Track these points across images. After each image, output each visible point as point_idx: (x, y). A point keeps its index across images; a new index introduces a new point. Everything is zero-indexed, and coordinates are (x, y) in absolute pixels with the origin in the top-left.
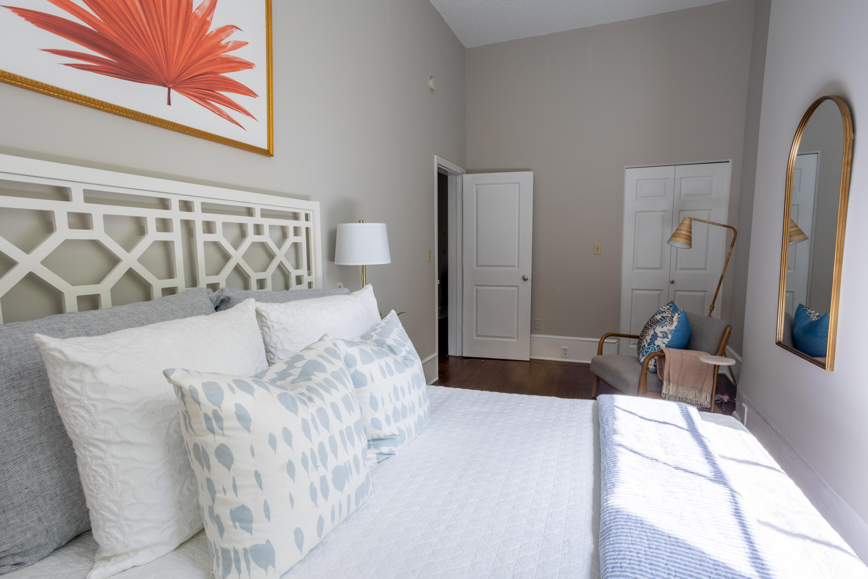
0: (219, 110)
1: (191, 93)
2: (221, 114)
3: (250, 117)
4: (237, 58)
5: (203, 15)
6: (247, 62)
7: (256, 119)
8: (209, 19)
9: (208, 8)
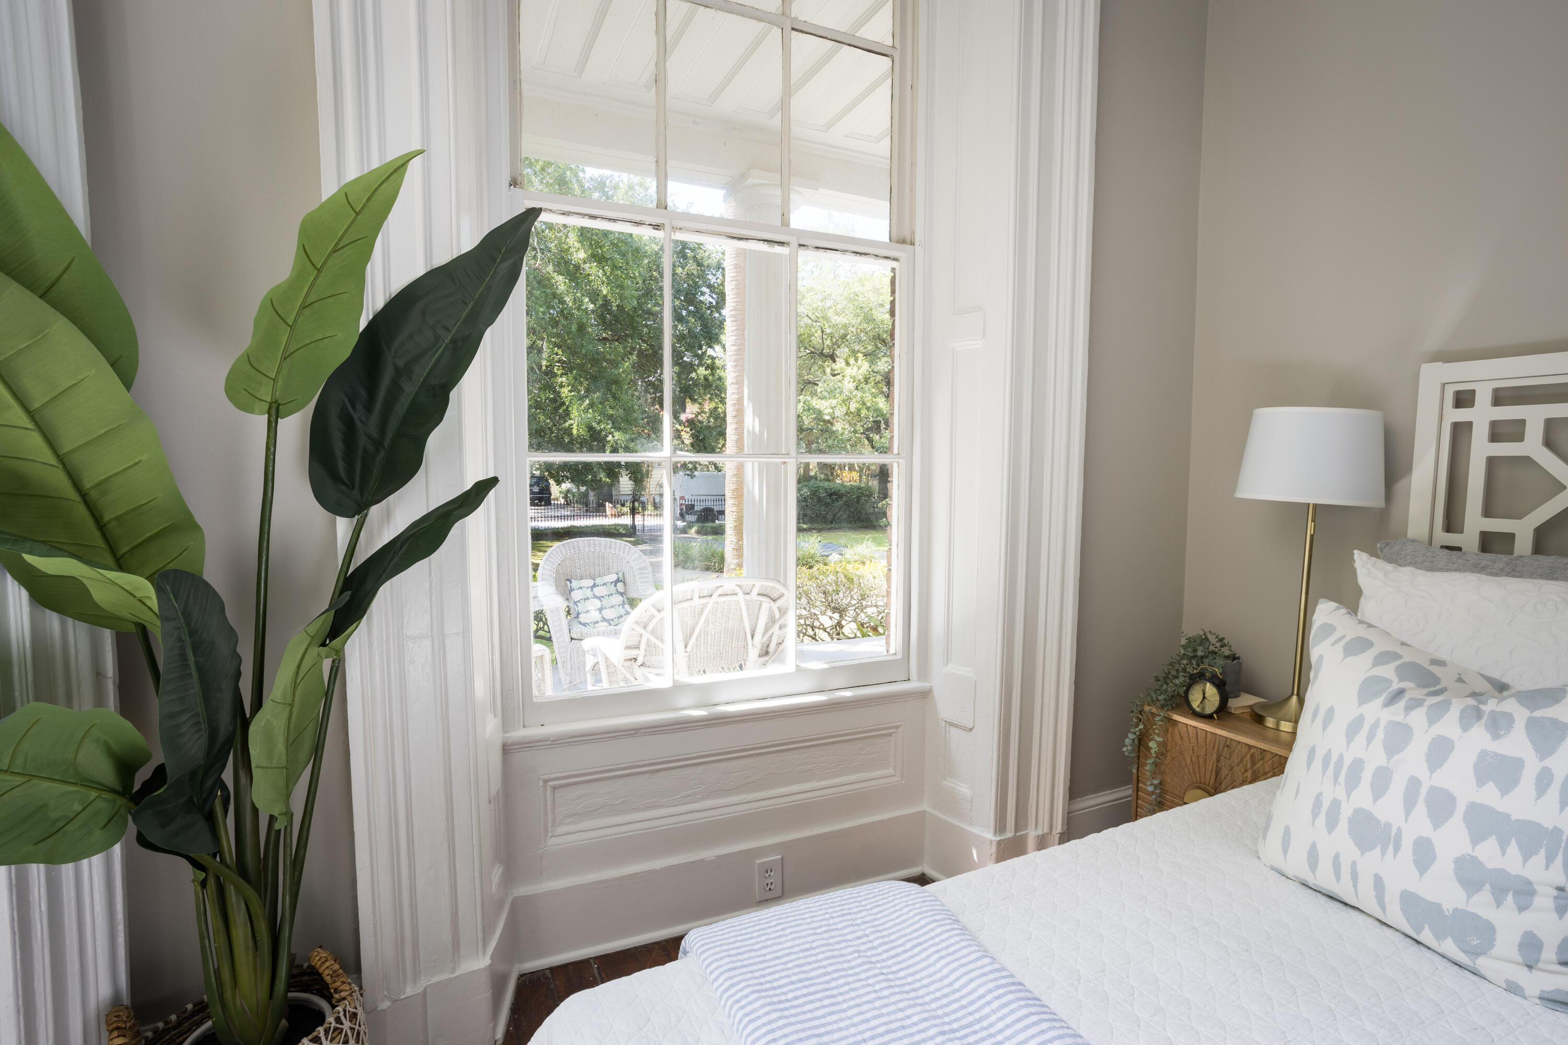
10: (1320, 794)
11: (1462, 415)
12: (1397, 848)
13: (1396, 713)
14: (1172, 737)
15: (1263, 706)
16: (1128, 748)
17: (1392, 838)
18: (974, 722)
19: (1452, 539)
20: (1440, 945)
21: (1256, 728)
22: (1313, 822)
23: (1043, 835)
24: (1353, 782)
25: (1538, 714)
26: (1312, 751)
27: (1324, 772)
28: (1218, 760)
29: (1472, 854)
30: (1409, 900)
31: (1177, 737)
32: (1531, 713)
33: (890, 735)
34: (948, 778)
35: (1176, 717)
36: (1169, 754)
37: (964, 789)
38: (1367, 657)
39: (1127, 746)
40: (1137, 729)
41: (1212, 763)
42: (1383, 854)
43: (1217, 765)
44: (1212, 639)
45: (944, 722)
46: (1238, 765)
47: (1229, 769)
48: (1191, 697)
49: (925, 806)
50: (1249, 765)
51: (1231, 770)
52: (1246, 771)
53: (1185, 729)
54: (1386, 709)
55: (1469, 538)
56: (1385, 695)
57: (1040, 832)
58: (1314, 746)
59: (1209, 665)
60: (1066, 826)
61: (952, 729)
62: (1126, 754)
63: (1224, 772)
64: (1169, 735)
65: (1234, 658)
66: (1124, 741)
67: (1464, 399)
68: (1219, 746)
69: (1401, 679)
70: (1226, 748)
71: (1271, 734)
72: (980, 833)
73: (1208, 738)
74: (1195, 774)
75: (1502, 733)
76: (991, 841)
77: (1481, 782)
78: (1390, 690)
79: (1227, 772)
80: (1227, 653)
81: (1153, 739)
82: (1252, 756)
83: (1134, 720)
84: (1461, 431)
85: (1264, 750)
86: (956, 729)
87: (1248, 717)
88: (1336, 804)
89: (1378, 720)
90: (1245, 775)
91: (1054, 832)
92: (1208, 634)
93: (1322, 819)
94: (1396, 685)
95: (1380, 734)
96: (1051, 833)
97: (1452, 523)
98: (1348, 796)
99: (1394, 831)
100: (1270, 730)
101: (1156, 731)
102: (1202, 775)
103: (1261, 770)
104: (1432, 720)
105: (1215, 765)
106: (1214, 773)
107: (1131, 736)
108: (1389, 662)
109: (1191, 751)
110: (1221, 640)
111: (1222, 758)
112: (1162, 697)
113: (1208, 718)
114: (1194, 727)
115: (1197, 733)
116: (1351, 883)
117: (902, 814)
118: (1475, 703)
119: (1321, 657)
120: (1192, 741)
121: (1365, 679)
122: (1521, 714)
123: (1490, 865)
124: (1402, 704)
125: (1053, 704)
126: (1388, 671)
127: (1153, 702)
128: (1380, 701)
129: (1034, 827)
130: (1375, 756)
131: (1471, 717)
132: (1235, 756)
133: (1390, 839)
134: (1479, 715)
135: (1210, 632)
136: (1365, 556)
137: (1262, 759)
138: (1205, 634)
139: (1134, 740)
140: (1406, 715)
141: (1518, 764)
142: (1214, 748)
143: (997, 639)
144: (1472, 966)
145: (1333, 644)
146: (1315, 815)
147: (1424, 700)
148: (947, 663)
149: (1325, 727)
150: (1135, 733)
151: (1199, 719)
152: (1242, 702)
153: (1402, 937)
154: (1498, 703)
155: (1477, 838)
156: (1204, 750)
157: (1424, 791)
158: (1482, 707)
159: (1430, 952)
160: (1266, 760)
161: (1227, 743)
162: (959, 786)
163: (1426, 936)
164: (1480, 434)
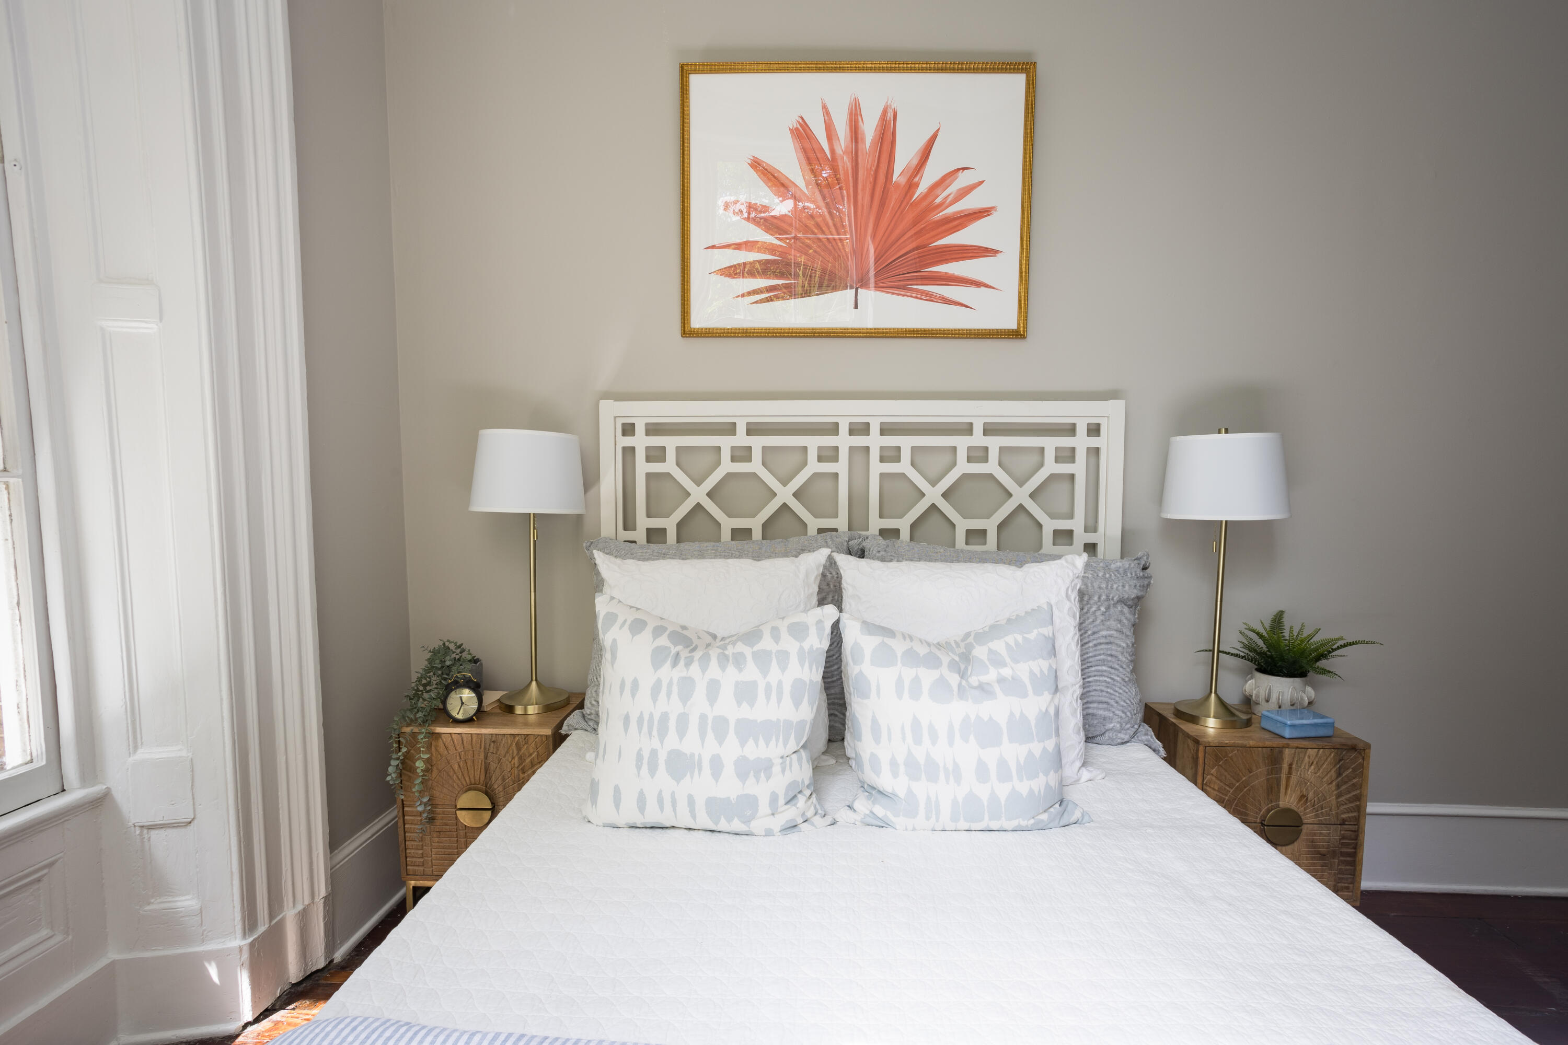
0: (927, 294)
1: (885, 285)
2: (930, 297)
3: (983, 288)
4: (962, 211)
5: (908, 179)
6: (981, 209)
7: (995, 287)
8: (916, 179)
9: (917, 166)
10: (640, 749)
11: (628, 441)
12: (700, 770)
13: (679, 672)
14: (436, 750)
15: (509, 697)
16: (392, 775)
17: (696, 764)
18: (194, 811)
19: (630, 535)
20: (730, 826)
21: (509, 717)
22: (639, 774)
23: (304, 909)
24: (663, 733)
25: (756, 648)
26: (627, 719)
27: (640, 732)
28: (486, 758)
29: (743, 755)
30: (711, 803)
31: (442, 749)
32: (752, 649)
33: (39, 880)
34: (152, 901)
35: (439, 730)
36: (435, 769)
37: (187, 902)
38: (647, 634)
39: (390, 775)
40: (400, 754)
41: (480, 762)
42: (692, 778)
43: (485, 762)
44: (452, 646)
45: (137, 828)
46: (505, 756)
47: (497, 762)
48: (449, 707)
49: (113, 955)
50: (515, 752)
51: (499, 762)
52: (513, 758)
53: (450, 738)
54: (674, 669)
55: (640, 535)
56: (670, 659)
57: (300, 907)
58: (628, 712)
59: (458, 673)
60: (330, 887)
61: (154, 834)
62: (391, 783)
63: (493, 766)
64: (433, 749)
65: (475, 661)
66: (388, 770)
67: (629, 430)
68: (485, 744)
69: (675, 645)
70: (492, 744)
71: (520, 719)
72: (220, 946)
73: (474, 740)
74: (464, 778)
75: (743, 666)
76: (241, 949)
77: (739, 703)
78: (672, 654)
79: (495, 765)
80: (469, 657)
81: (420, 758)
82: (517, 744)
83: (395, 745)
84: (629, 452)
85: (528, 735)
86: (156, 832)
87: (498, 711)
88: (654, 753)
89: (671, 679)
90: (513, 763)
91: (317, 900)
92: (447, 644)
93: (645, 767)
94: (674, 650)
95: (675, 689)
96: (313, 902)
97: (629, 523)
98: (662, 743)
99: (697, 757)
100: (518, 716)
101: (422, 749)
102: (472, 776)
103: (526, 753)
104: (704, 669)
105: (483, 763)
106: (483, 771)
107: (394, 763)
108: (661, 635)
109: (458, 758)
110: (460, 646)
111: (490, 754)
112: (420, 715)
113: (468, 721)
114: (459, 734)
115: (462, 738)
116: (672, 809)
117: (74, 985)
118: (722, 651)
119: (614, 641)
120: (458, 748)
121: (653, 650)
122: (747, 651)
123: (752, 758)
124: (682, 663)
125: (300, 757)
126: (664, 641)
127: (411, 722)
128: (668, 664)
129: (291, 904)
130: (675, 707)
131: (723, 660)
132: (501, 749)
133: (695, 765)
134: (726, 658)
135: (448, 641)
136: (601, 554)
137: (526, 743)
138: (444, 644)
139: (398, 765)
140: (688, 670)
141: (754, 684)
142: (480, 748)
143: (222, 699)
144: (748, 831)
145: (621, 628)
146: (639, 767)
147: (692, 657)
148: (136, 748)
149: (633, 695)
150: (398, 759)
151: (462, 725)
152: (491, 697)
153: (704, 832)
154: (734, 647)
155: (743, 743)
156: (471, 752)
157: (710, 721)
158: (727, 652)
159: (721, 834)
160: (530, 744)
161: (493, 739)
162: (177, 901)
163: (723, 825)
164: (640, 455)
